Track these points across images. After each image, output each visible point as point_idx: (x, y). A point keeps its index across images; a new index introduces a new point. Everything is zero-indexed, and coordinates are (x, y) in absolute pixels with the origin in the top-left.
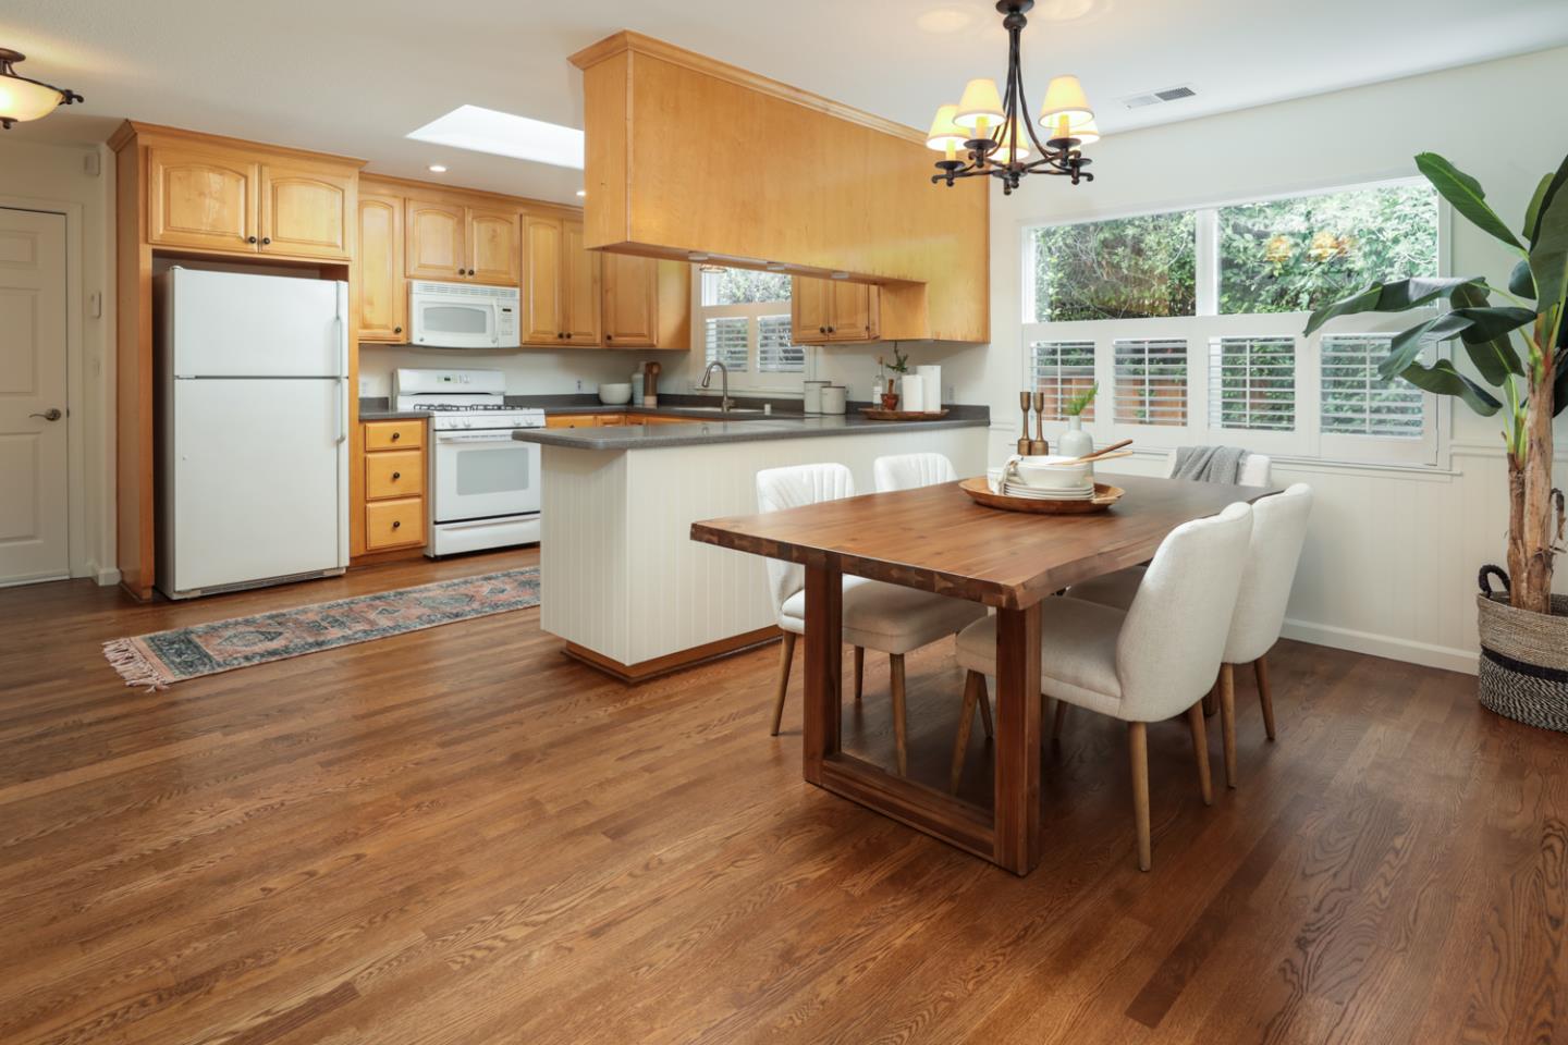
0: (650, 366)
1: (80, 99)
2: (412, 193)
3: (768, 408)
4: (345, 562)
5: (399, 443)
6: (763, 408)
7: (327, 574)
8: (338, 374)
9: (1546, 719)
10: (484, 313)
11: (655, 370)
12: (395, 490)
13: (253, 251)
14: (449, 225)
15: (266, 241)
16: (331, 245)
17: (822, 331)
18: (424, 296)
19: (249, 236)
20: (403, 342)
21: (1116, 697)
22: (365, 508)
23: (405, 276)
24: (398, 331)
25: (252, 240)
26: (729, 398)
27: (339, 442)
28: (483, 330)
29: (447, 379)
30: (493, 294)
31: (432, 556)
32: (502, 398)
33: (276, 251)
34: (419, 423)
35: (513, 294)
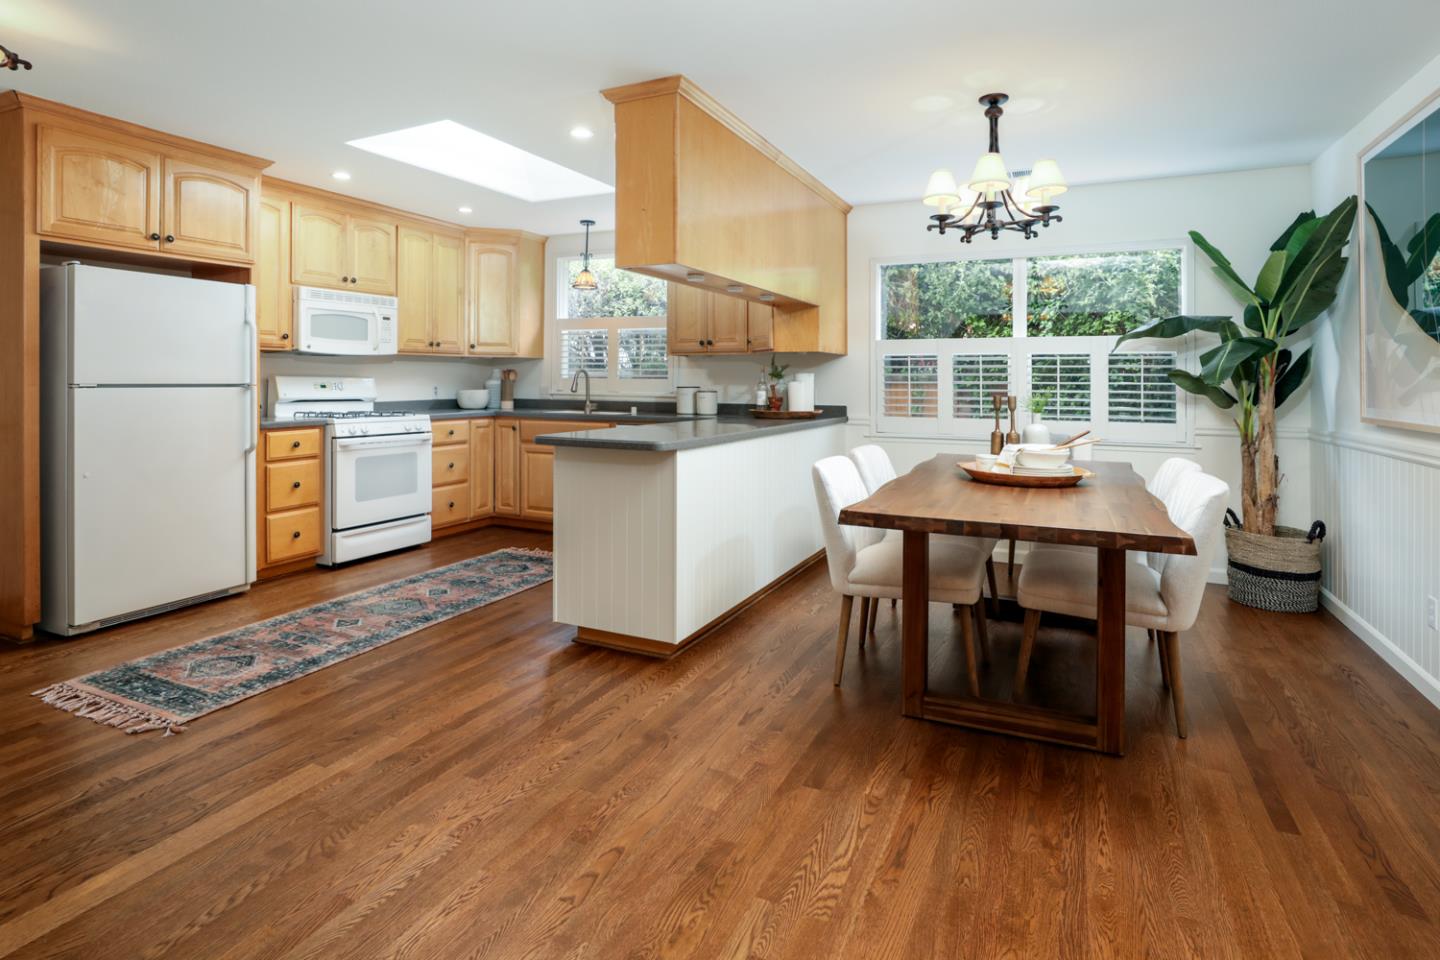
0: (507, 373)
1: (28, 66)
2: (296, 198)
3: (634, 411)
4: (253, 578)
5: (298, 452)
6: (629, 411)
7: (232, 592)
8: (248, 381)
9: (1280, 605)
10: (366, 321)
11: (512, 377)
12: (295, 501)
13: (154, 249)
14: (334, 230)
15: (169, 239)
16: (235, 246)
17: (702, 343)
18: (310, 303)
19: (151, 233)
20: (288, 348)
21: (1163, 616)
22: (266, 519)
23: (291, 282)
24: (285, 337)
25: (154, 237)
26: (592, 402)
27: (247, 453)
28: (365, 338)
29: (323, 386)
30: (375, 302)
31: (331, 564)
32: (372, 404)
33: (179, 250)
34: (317, 431)
35: (392, 303)
